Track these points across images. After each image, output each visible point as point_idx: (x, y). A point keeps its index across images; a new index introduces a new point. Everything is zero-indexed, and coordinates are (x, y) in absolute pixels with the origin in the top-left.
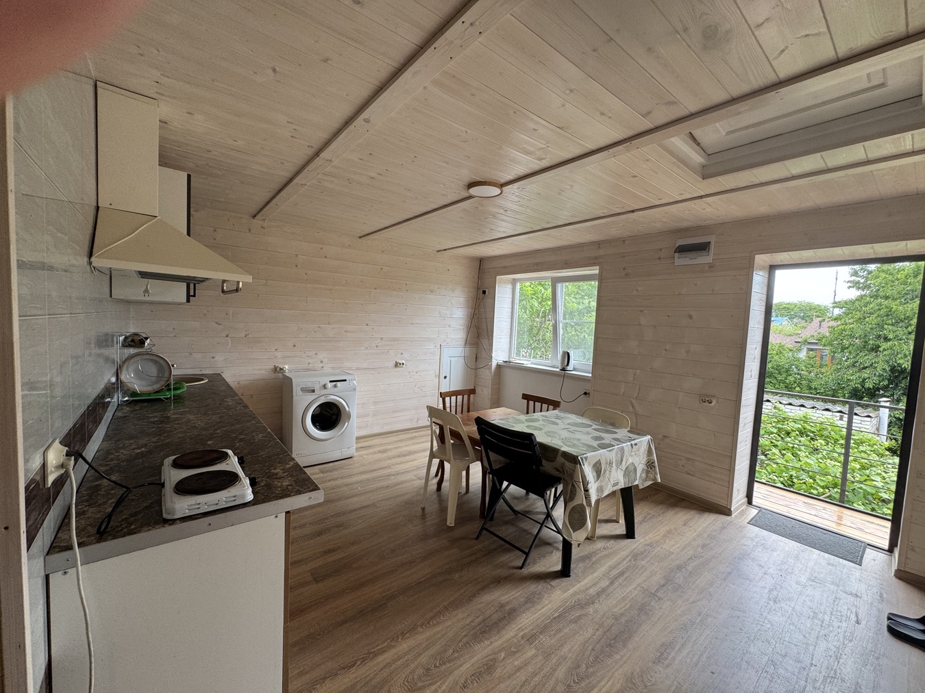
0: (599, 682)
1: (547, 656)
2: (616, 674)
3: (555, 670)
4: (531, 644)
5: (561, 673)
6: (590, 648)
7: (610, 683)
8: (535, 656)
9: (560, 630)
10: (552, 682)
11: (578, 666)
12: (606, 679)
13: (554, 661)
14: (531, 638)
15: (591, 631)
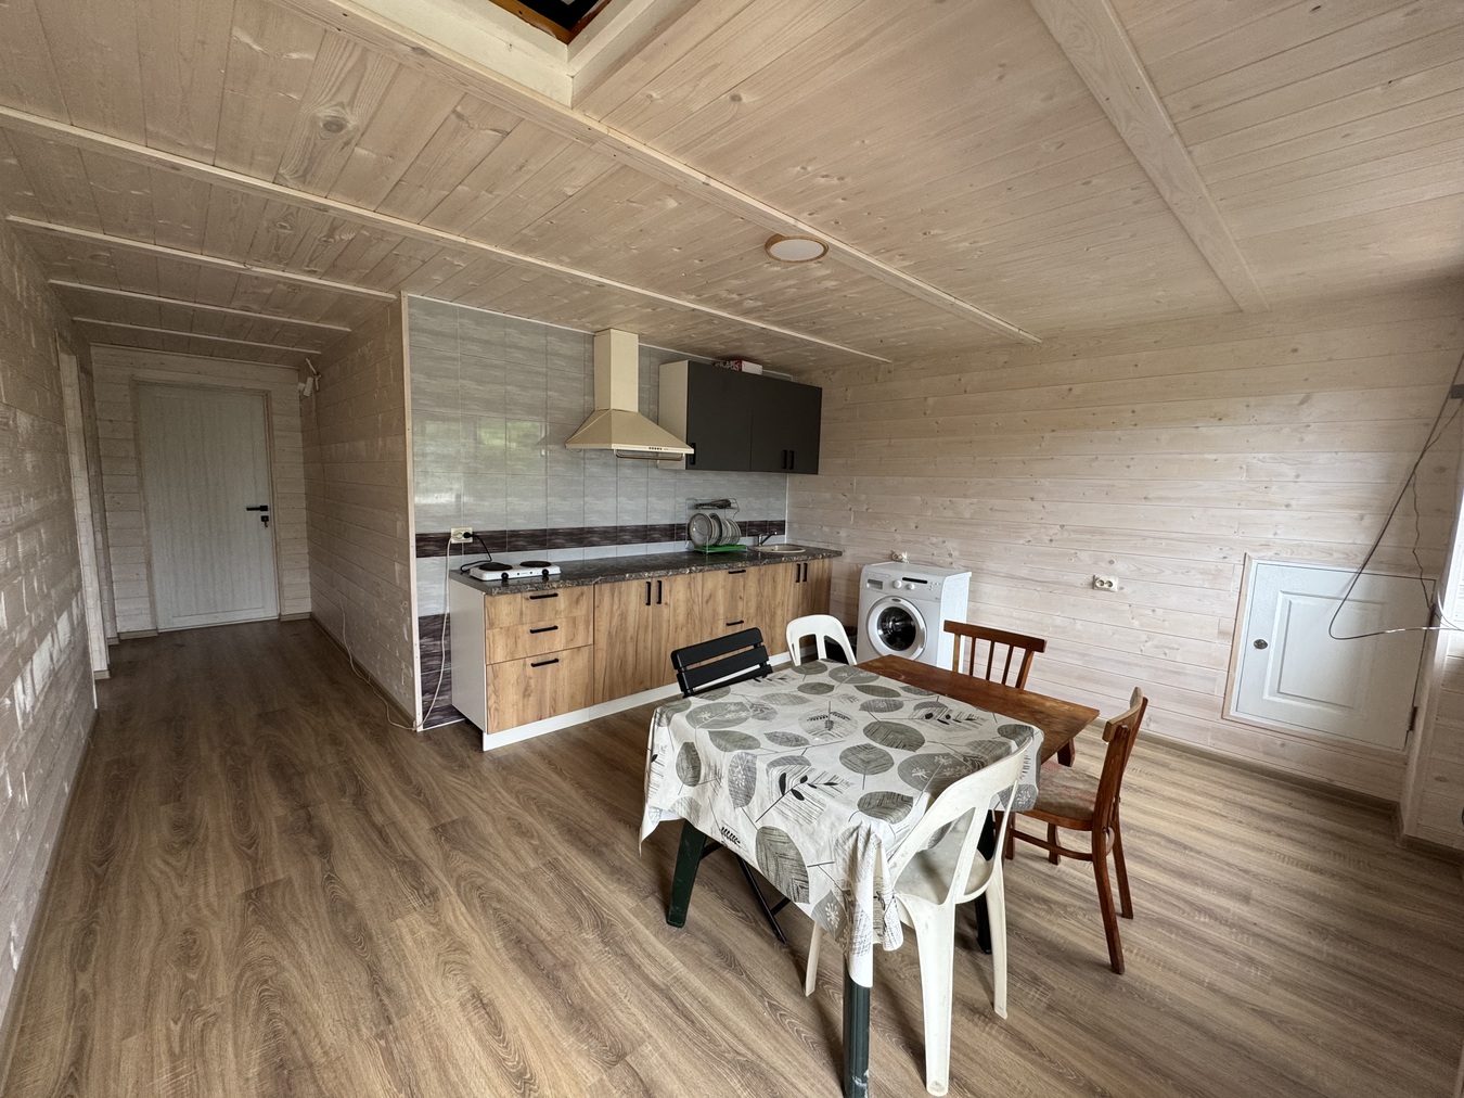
0: (473, 916)
1: (524, 877)
2: (474, 935)
3: (502, 879)
4: (544, 865)
5: (497, 883)
6: (522, 918)
7: (466, 926)
8: (527, 866)
9: (558, 893)
10: (490, 876)
11: (499, 901)
12: (473, 924)
13: (515, 881)
14: (553, 865)
15: (548, 925)
